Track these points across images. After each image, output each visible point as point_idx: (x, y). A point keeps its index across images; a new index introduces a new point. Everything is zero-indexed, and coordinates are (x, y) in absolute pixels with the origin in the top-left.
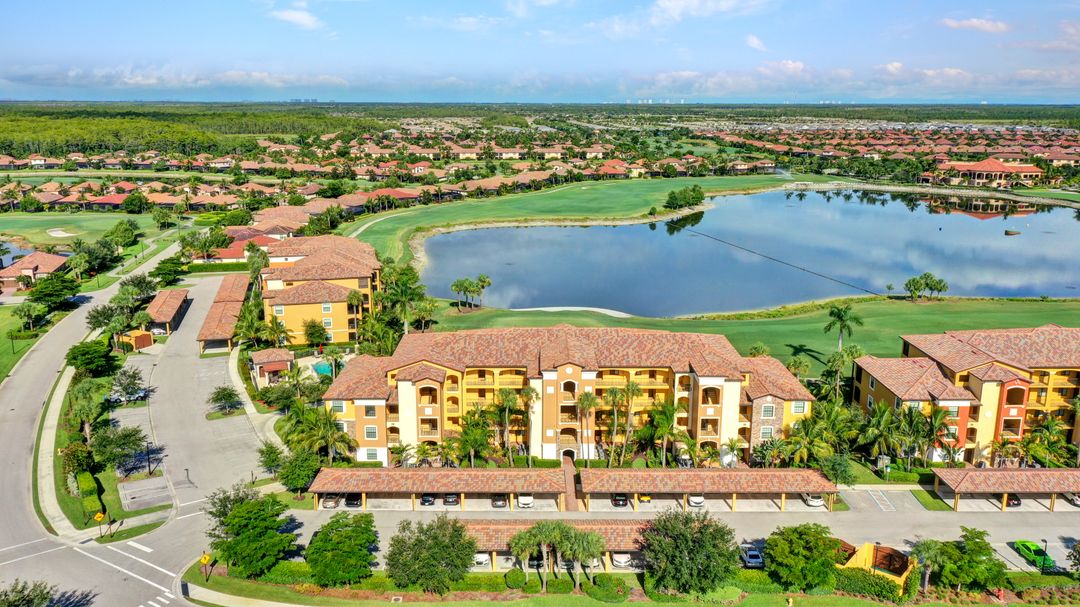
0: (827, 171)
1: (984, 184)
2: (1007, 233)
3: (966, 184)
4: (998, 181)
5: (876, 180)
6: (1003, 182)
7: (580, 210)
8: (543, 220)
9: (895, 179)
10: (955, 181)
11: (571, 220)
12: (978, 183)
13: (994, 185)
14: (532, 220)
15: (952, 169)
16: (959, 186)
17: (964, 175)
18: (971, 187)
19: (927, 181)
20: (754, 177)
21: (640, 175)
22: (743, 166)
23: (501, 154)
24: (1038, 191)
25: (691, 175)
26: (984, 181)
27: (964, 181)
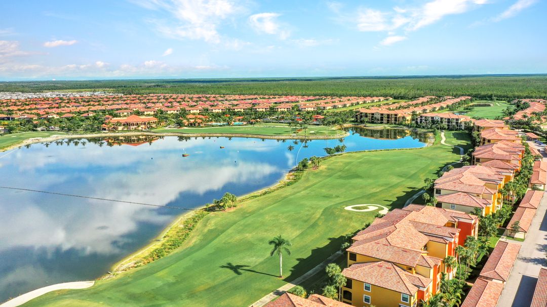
0: (39, 129)
1: (135, 129)
3: (126, 129)
4: (141, 126)
5: (75, 132)
6: (143, 126)
9: (87, 129)
10: (120, 128)
12: (132, 128)
13: (140, 128)
15: (118, 122)
16: (123, 131)
17: (124, 125)
18: (129, 131)
19: (105, 129)
26: (135, 127)
27: (124, 128)
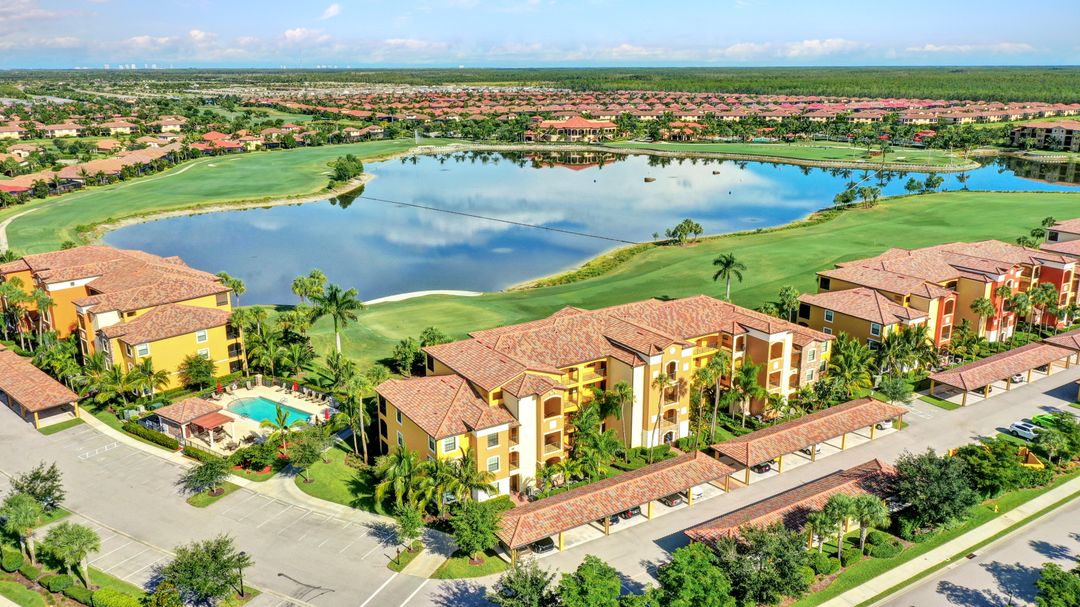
0: (432, 134)
1: (578, 140)
2: (646, 180)
3: (563, 140)
4: (589, 136)
5: (484, 140)
6: (592, 136)
7: (258, 189)
8: (221, 204)
9: (501, 138)
10: (554, 138)
11: (252, 202)
12: (574, 139)
13: (586, 140)
14: (206, 205)
15: (551, 127)
16: (558, 142)
17: (561, 132)
18: (567, 142)
19: (530, 139)
20: (369, 143)
21: (258, 148)
22: (355, 134)
23: (52, 131)
24: (619, 143)
25: (309, 145)
26: (578, 136)
27: (561, 138)
